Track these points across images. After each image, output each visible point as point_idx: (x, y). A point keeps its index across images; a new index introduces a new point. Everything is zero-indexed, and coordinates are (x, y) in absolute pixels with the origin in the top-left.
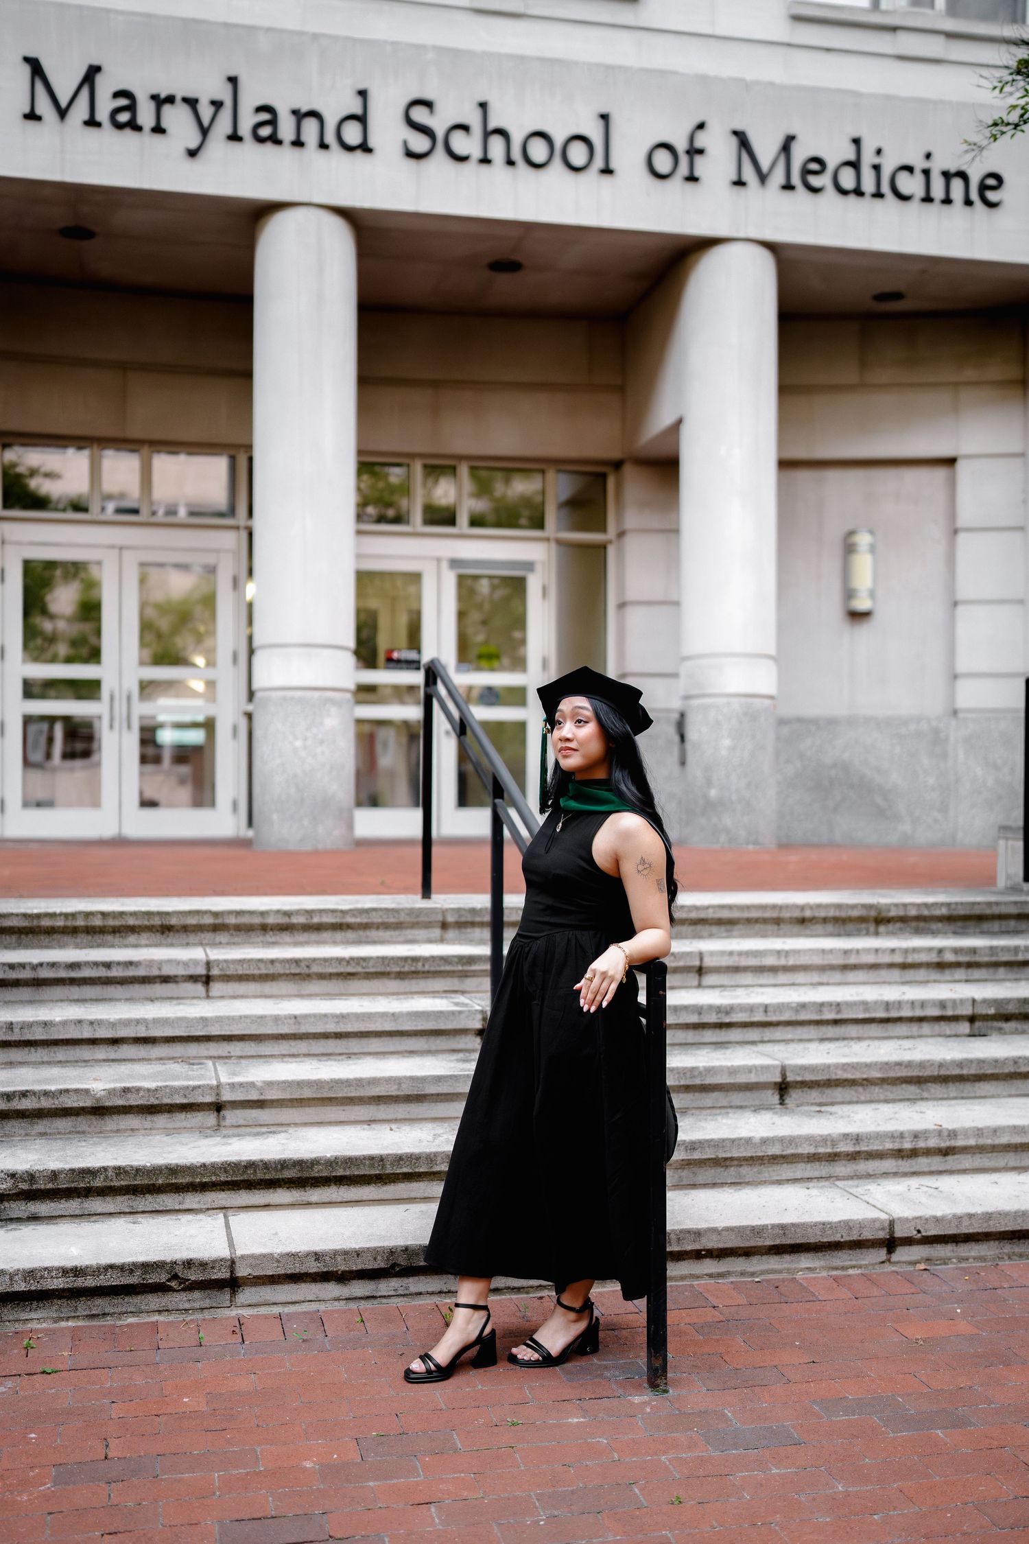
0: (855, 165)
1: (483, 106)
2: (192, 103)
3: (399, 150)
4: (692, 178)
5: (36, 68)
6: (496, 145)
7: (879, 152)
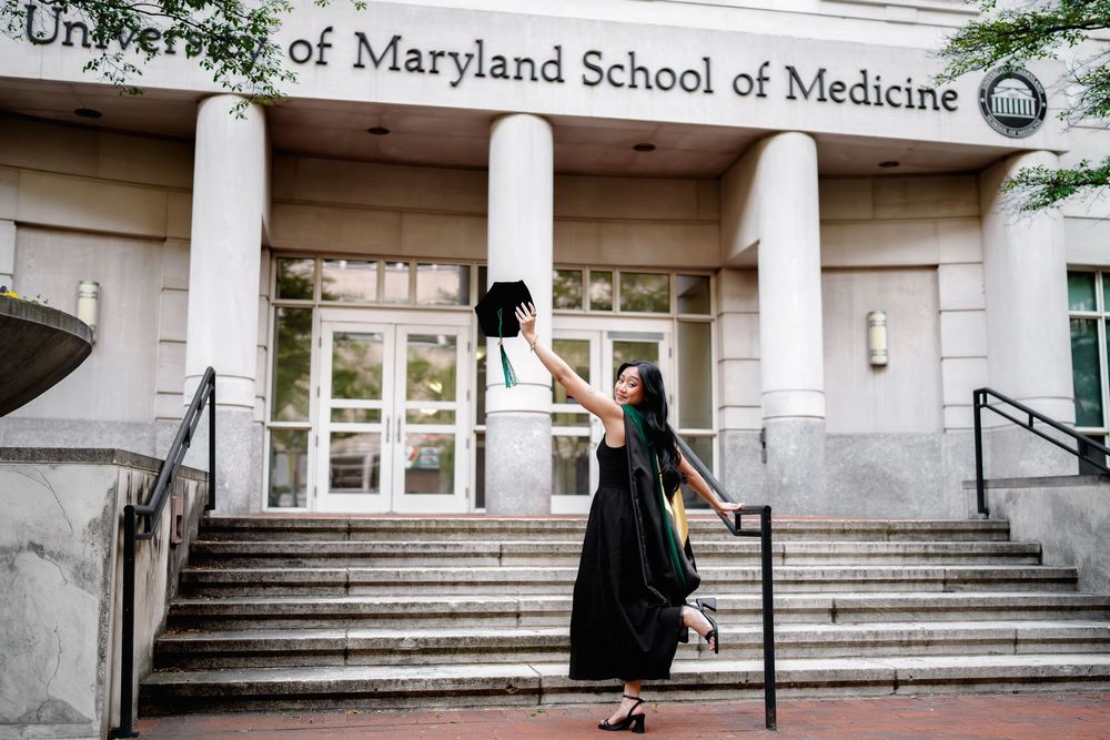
0: (864, 86)
1: (631, 54)
2: (454, 55)
3: (581, 81)
4: (762, 95)
5: (362, 38)
6: (640, 76)
7: (878, 78)
